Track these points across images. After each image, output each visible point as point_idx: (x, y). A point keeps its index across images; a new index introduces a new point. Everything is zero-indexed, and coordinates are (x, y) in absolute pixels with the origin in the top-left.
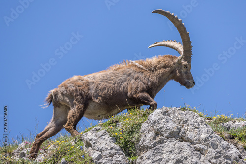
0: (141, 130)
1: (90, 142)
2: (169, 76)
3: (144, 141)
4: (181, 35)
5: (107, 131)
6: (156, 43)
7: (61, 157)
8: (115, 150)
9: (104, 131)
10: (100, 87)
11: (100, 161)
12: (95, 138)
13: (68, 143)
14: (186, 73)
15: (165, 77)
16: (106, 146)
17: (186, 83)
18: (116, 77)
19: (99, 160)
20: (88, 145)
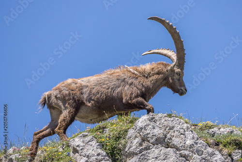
0: (127, 137)
1: (78, 148)
2: (161, 82)
3: (130, 147)
4: (175, 42)
5: (94, 137)
6: (150, 51)
8: (102, 156)
9: (91, 137)
10: (94, 91)
12: (82, 144)
13: (55, 149)
14: (179, 80)
15: (158, 83)
16: (93, 152)
17: (179, 90)
18: (111, 82)
20: (75, 151)
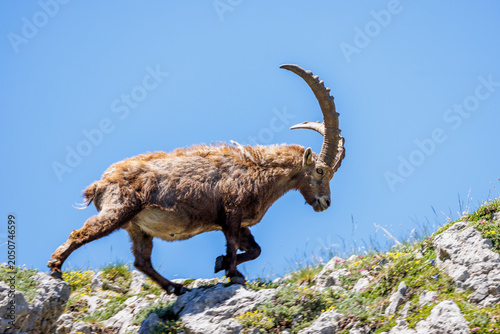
1: (449, 251)
2: (289, 182)
5: (477, 228)
6: (306, 123)
7: (397, 280)
8: (492, 261)
9: (471, 229)
11: (466, 283)
12: (456, 243)
13: (409, 255)
14: (319, 182)
16: (477, 256)
19: (463, 281)
20: (445, 256)
